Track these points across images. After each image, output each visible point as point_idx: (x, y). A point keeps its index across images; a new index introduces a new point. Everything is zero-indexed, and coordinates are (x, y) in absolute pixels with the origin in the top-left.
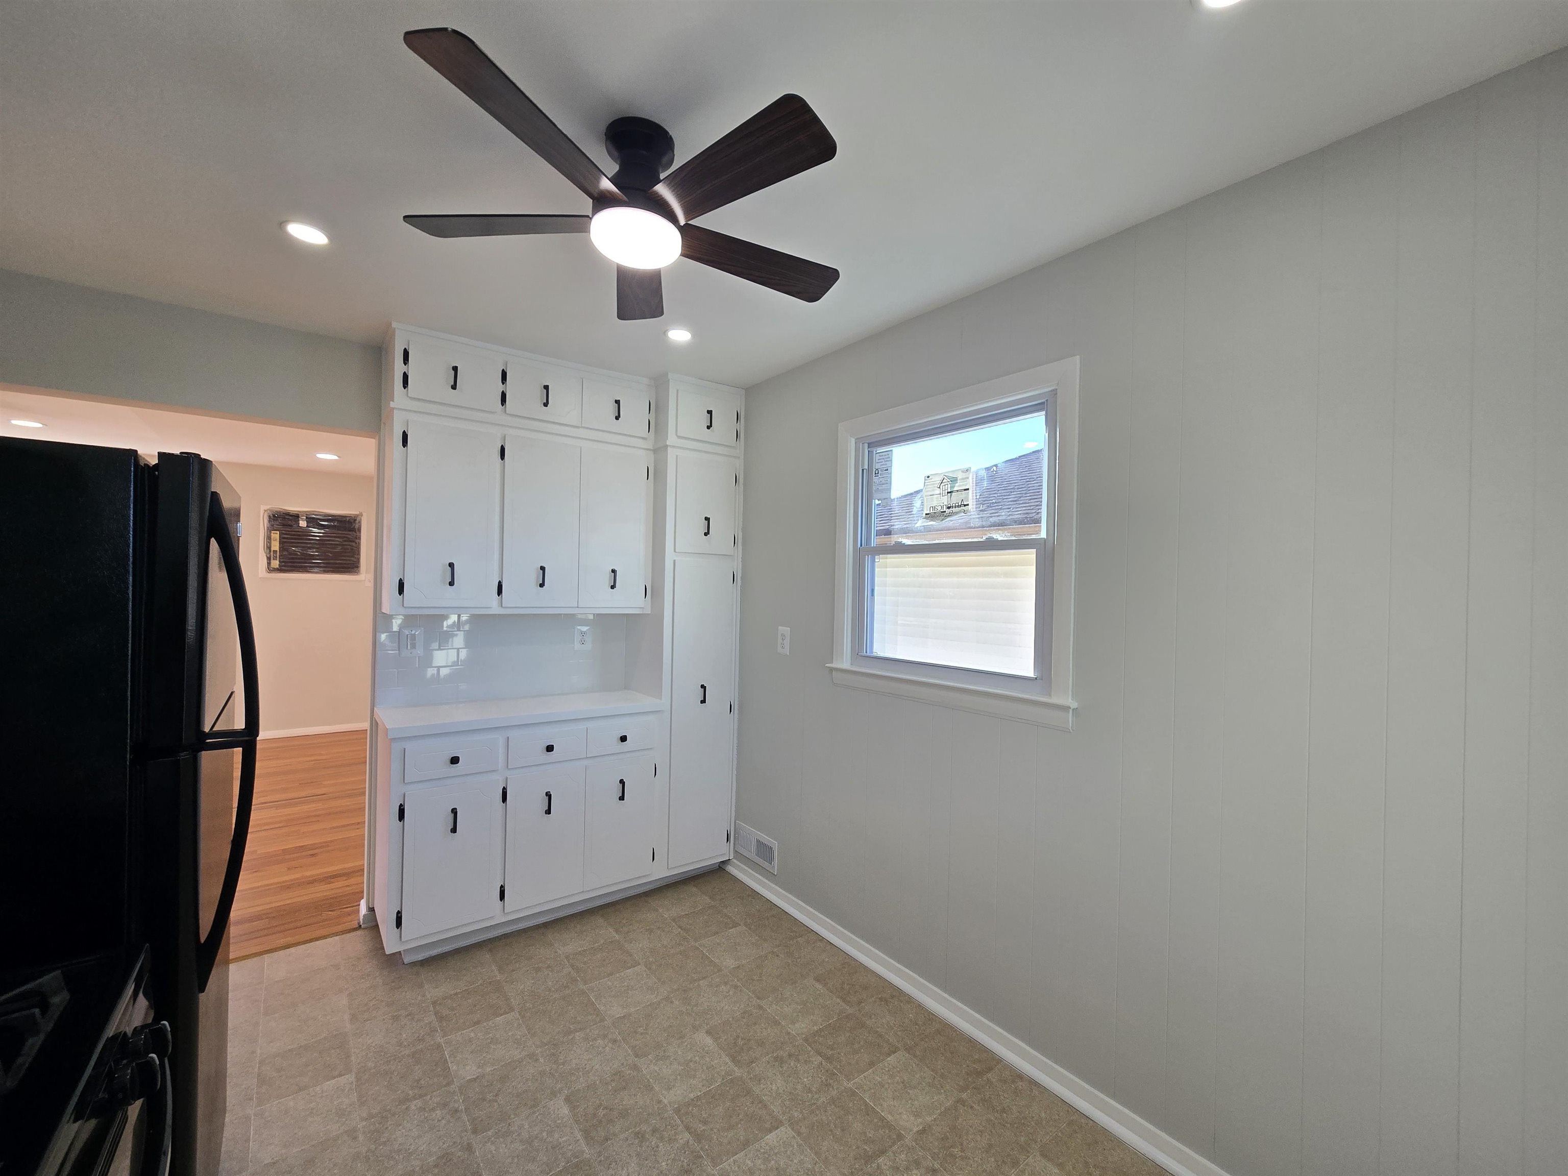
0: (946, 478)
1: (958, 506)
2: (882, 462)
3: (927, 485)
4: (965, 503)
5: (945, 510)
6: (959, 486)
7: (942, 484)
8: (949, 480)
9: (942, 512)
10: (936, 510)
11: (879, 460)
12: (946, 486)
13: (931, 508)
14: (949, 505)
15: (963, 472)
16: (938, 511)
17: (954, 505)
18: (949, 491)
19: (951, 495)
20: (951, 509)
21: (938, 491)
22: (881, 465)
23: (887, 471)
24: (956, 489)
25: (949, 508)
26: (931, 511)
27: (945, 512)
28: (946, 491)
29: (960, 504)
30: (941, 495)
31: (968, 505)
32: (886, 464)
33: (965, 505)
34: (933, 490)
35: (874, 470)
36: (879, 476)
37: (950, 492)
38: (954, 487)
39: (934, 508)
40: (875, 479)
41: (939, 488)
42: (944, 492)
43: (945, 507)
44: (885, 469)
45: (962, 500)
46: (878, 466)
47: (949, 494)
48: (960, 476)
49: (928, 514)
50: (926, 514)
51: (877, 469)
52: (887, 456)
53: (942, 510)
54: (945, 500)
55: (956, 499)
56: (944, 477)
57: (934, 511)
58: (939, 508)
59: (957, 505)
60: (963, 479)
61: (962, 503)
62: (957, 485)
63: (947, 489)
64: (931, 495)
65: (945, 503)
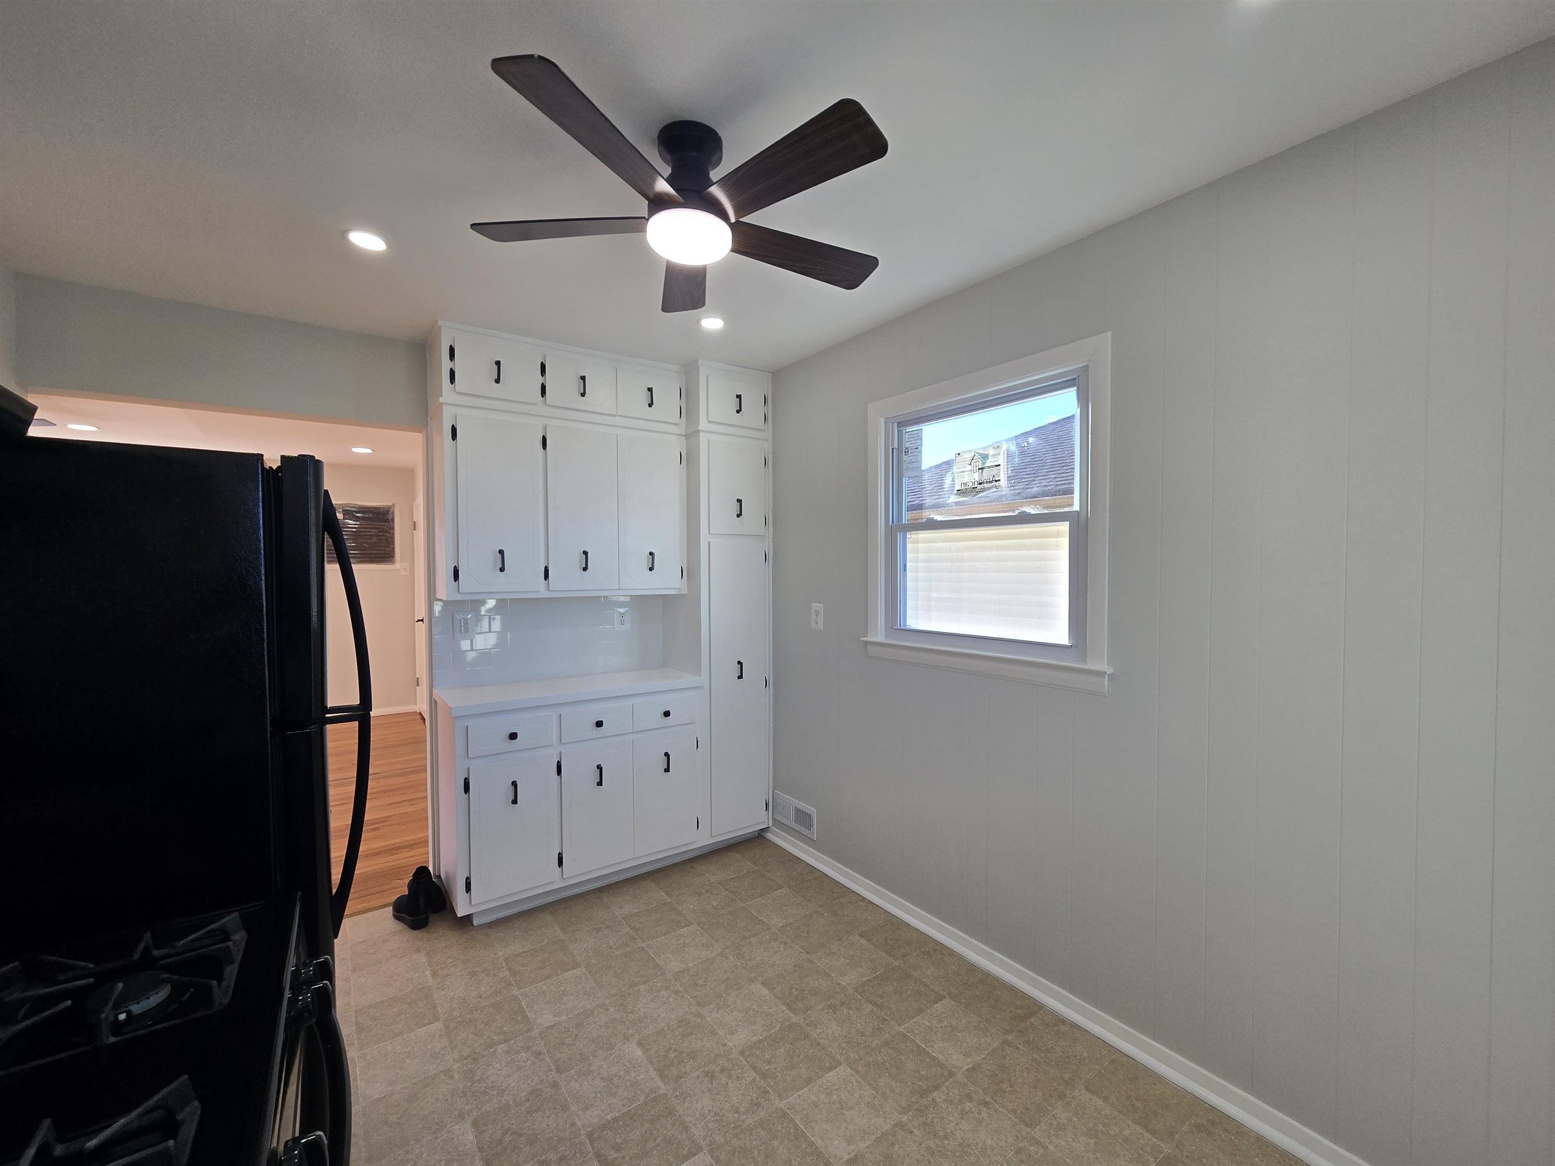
0: (976, 455)
1: (989, 482)
2: (912, 441)
3: (958, 462)
4: (996, 479)
5: (976, 486)
6: (991, 462)
7: (973, 461)
8: (980, 457)
9: (974, 488)
10: (967, 486)
11: (908, 438)
12: (977, 463)
13: (963, 484)
14: (981, 482)
15: (994, 448)
16: (969, 487)
17: (985, 481)
18: (980, 467)
19: (982, 471)
20: (982, 485)
21: (969, 468)
22: (911, 444)
23: (917, 450)
24: (987, 465)
25: (980, 484)
26: (963, 488)
27: (977, 487)
28: (977, 468)
29: (991, 480)
30: (973, 472)
31: (999, 480)
32: (916, 443)
33: (996, 481)
34: (964, 467)
35: (904, 449)
36: (909, 455)
37: (982, 469)
38: (984, 463)
39: (965, 484)
40: (905, 458)
41: (970, 464)
42: (975, 468)
43: (976, 483)
44: (915, 447)
45: (994, 476)
46: (908, 445)
47: (980, 471)
48: (991, 452)
49: (960, 490)
50: (957, 491)
51: (907, 448)
52: (917, 435)
53: (973, 486)
54: (976, 477)
55: (987, 475)
56: (975, 453)
57: (965, 488)
58: (971, 484)
59: (988, 480)
60: (993, 455)
61: (994, 479)
62: (988, 461)
63: (978, 466)
64: (962, 472)
65: (977, 479)
